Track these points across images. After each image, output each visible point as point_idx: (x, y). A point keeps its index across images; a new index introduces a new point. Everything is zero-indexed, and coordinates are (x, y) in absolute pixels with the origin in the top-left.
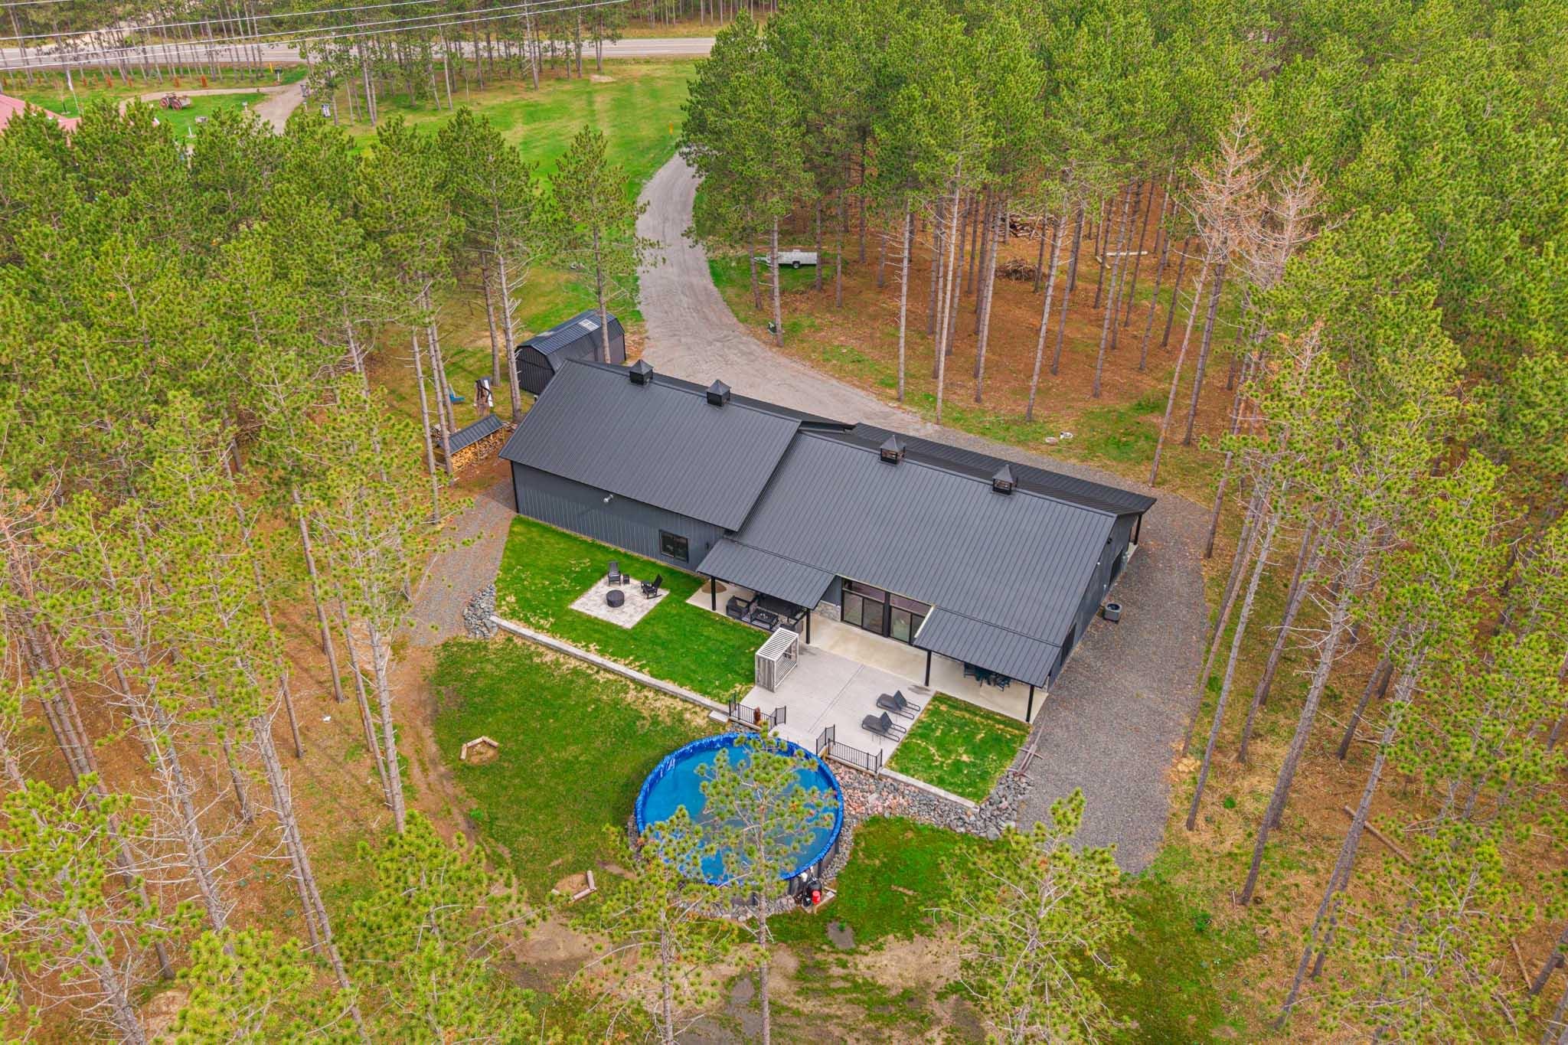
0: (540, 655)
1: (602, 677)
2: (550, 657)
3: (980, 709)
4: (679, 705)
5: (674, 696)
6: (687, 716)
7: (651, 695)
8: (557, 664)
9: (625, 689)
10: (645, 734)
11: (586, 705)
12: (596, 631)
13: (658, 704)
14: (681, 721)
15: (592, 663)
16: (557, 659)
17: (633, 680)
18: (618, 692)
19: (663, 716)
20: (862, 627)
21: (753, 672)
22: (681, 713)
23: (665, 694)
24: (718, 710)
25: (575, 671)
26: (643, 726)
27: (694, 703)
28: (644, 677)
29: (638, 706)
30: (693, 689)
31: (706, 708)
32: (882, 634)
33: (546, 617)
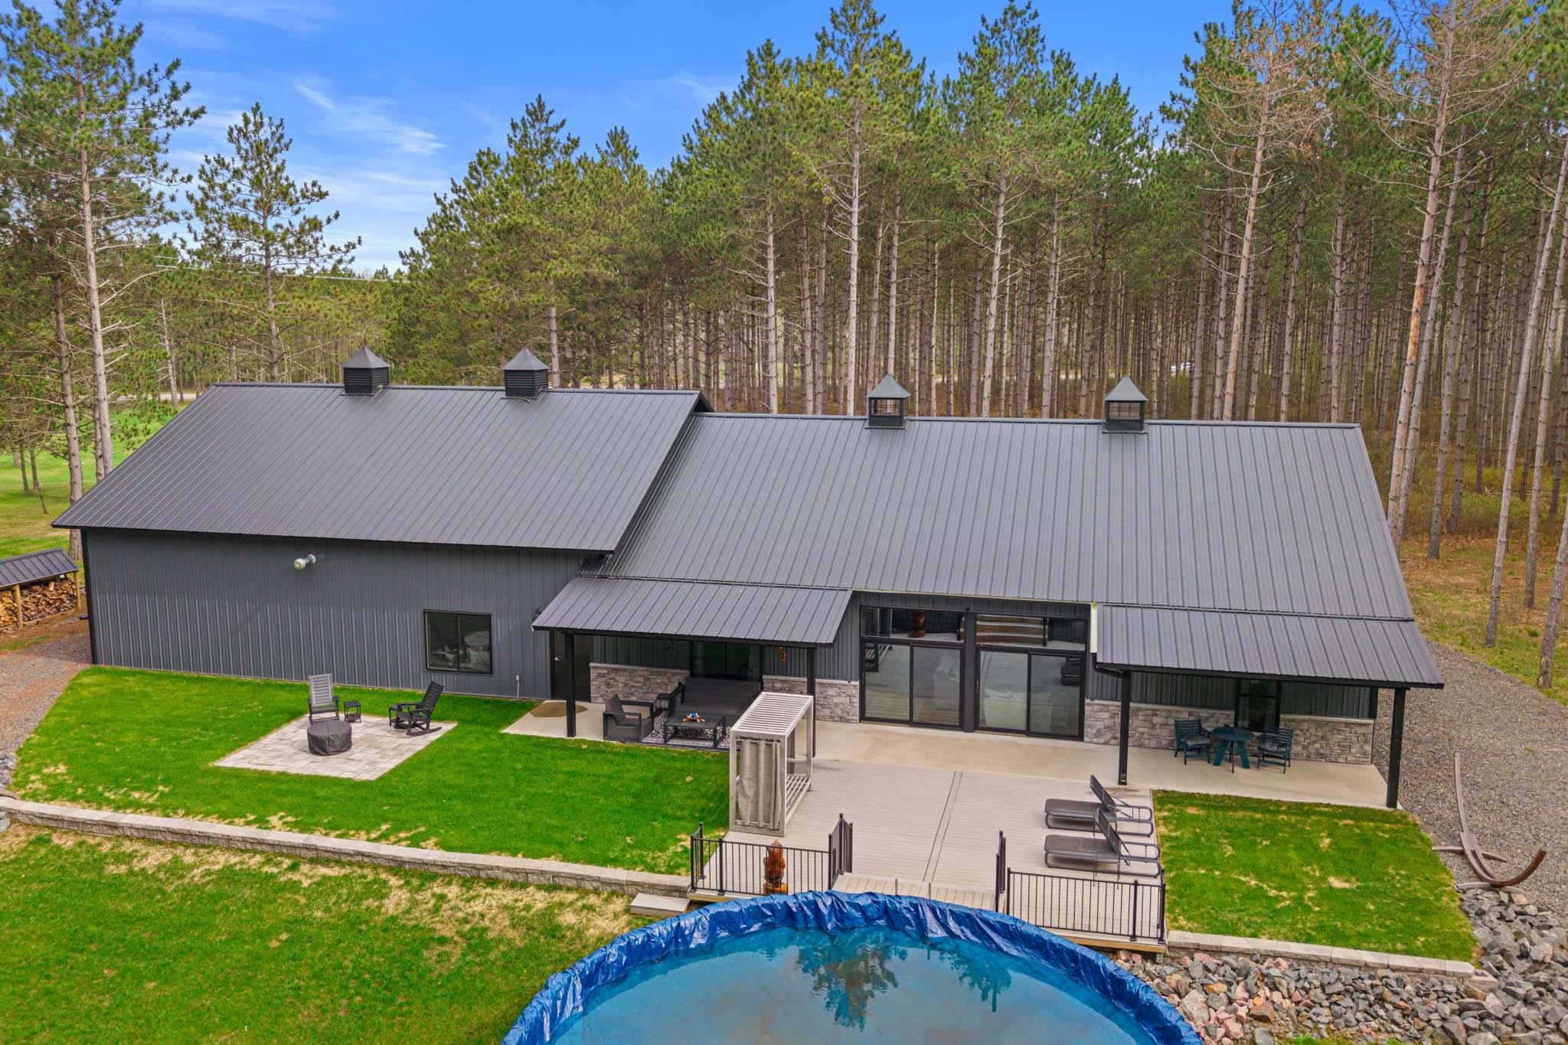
0: (120, 858)
1: (307, 875)
2: (154, 858)
3: (1279, 803)
4: (540, 900)
5: (519, 881)
6: (568, 918)
7: (453, 891)
8: (176, 869)
9: (380, 891)
10: (457, 973)
11: (263, 936)
12: (286, 793)
13: (478, 906)
14: (554, 932)
15: (279, 849)
16: (176, 860)
17: (397, 866)
18: (359, 899)
19: (499, 926)
20: (911, 723)
21: (723, 795)
22: (548, 914)
23: (492, 882)
24: (652, 889)
25: (228, 875)
26: (442, 958)
27: (579, 885)
28: (431, 853)
29: (421, 916)
30: (566, 858)
31: (618, 889)
32: (961, 727)
33: (148, 786)
